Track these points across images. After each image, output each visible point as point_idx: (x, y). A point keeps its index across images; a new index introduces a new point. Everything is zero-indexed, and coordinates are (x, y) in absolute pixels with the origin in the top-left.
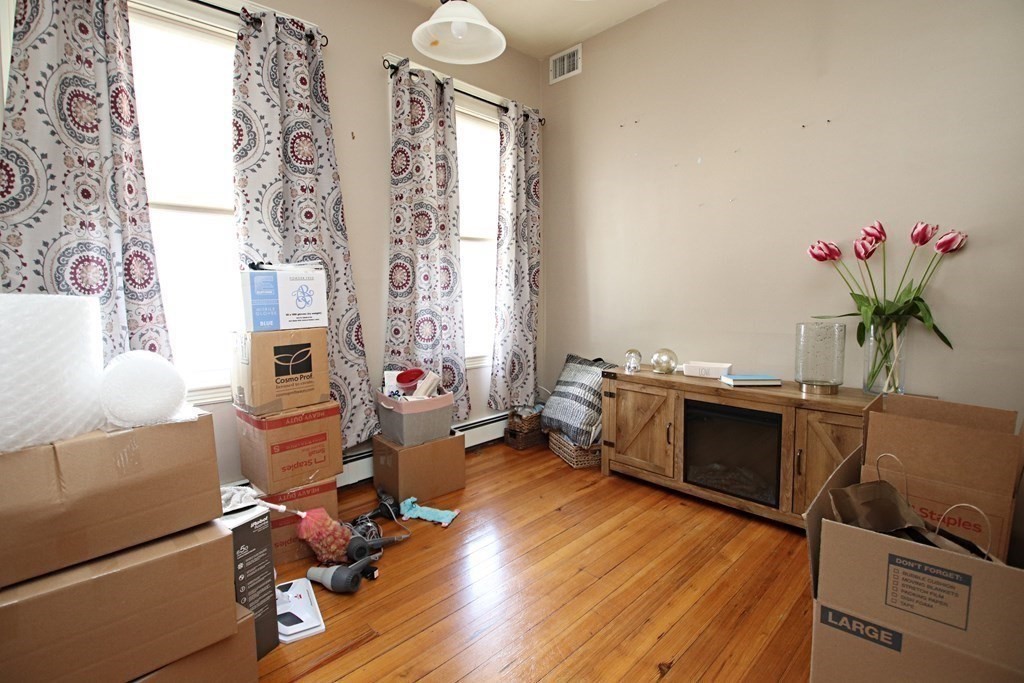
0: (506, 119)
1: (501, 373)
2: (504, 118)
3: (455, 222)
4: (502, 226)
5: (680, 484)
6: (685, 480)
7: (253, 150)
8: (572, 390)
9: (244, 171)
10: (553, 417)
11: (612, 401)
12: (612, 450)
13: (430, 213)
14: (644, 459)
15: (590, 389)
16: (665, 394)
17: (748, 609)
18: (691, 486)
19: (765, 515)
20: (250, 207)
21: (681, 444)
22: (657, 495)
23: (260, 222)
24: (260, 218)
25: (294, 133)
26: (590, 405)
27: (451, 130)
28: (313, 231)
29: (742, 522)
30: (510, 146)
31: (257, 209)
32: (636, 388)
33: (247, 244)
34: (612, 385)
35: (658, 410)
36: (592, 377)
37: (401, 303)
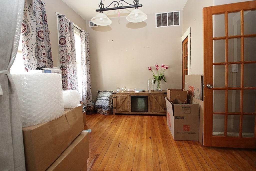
0: (82, 34)
1: (85, 97)
2: (81, 33)
3: (75, 58)
4: (83, 60)
5: (131, 112)
6: (131, 111)
7: (29, 33)
8: (103, 98)
9: (27, 39)
10: (99, 105)
11: (115, 99)
12: (116, 109)
13: (69, 56)
14: (123, 109)
15: (108, 97)
16: (127, 95)
17: (154, 127)
18: (133, 112)
19: (146, 114)
20: (29, 50)
21: (130, 105)
22: (126, 116)
23: (32, 55)
24: (32, 54)
25: (39, 30)
26: (109, 101)
27: (73, 35)
28: (45, 59)
29: (143, 116)
30: (84, 41)
31: (31, 51)
32: (121, 95)
33: (29, 62)
34: (115, 95)
35: (125, 99)
36: (108, 94)
37: (64, 79)
